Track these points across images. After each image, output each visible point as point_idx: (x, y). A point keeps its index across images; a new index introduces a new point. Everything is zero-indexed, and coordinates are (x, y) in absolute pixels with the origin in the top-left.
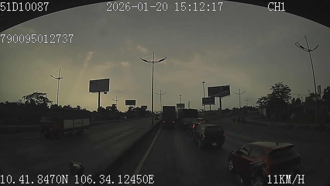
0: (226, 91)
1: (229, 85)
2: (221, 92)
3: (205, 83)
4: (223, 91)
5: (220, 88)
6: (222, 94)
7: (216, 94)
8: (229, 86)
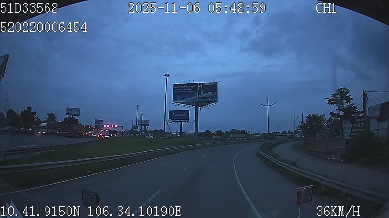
0: (211, 93)
1: (217, 83)
2: (200, 93)
3: (168, 76)
4: (203, 94)
5: (199, 86)
6: (202, 98)
7: (189, 98)
8: (217, 85)
